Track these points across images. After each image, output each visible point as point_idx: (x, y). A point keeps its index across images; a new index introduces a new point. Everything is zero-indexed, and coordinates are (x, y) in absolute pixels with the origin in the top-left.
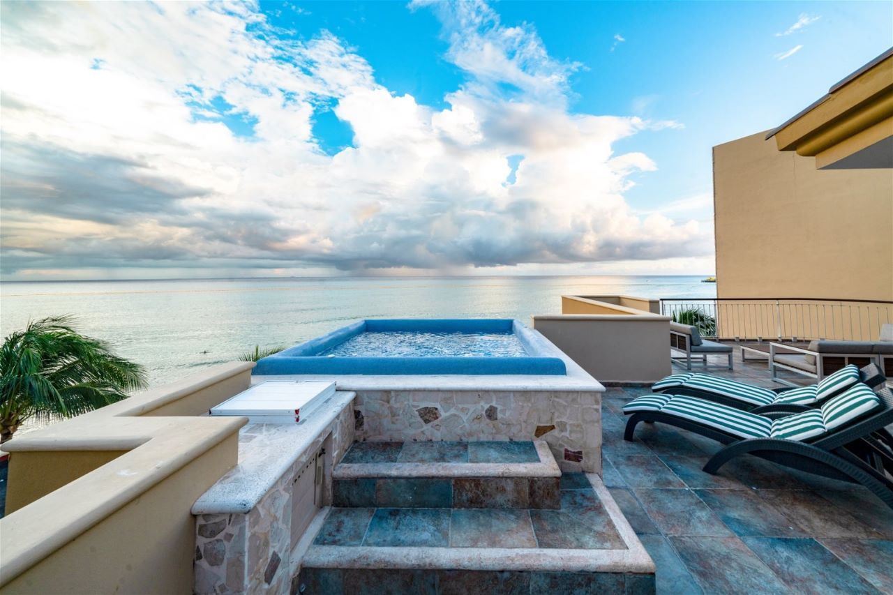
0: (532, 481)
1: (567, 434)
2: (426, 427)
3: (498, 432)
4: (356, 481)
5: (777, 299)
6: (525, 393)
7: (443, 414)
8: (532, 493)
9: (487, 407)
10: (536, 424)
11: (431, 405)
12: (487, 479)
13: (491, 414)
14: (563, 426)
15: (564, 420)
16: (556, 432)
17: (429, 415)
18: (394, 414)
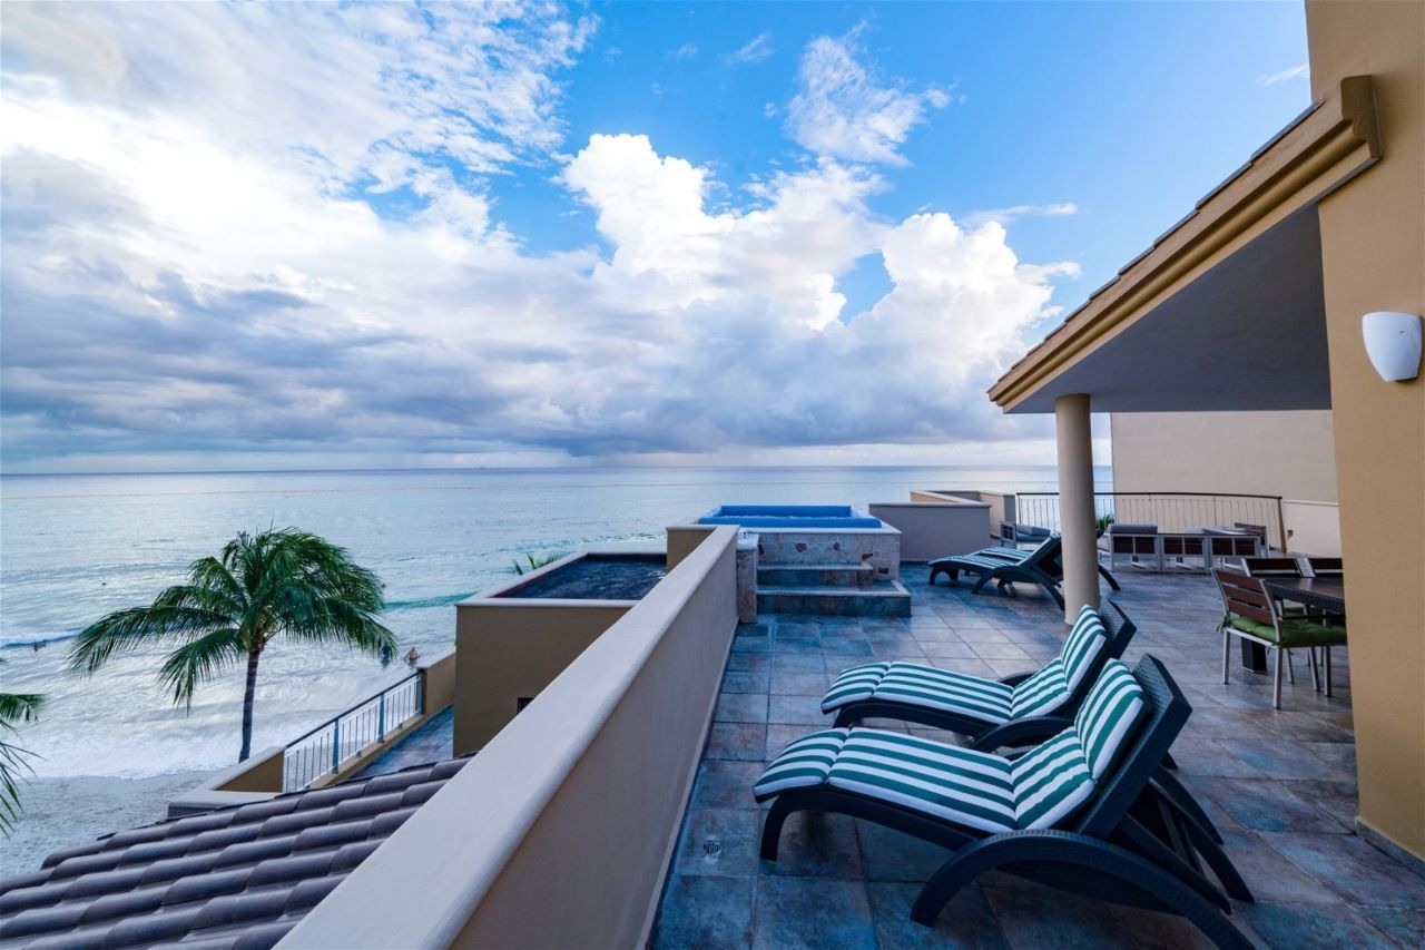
0: (858, 572)
1: (879, 559)
2: (800, 554)
3: (841, 557)
4: (769, 572)
5: (1149, 494)
6: (856, 535)
7: (809, 547)
8: (859, 578)
9: (834, 543)
10: (862, 553)
11: (801, 542)
12: (835, 571)
13: (836, 547)
14: (877, 554)
15: (878, 550)
16: (874, 558)
17: (801, 547)
18: (781, 547)
